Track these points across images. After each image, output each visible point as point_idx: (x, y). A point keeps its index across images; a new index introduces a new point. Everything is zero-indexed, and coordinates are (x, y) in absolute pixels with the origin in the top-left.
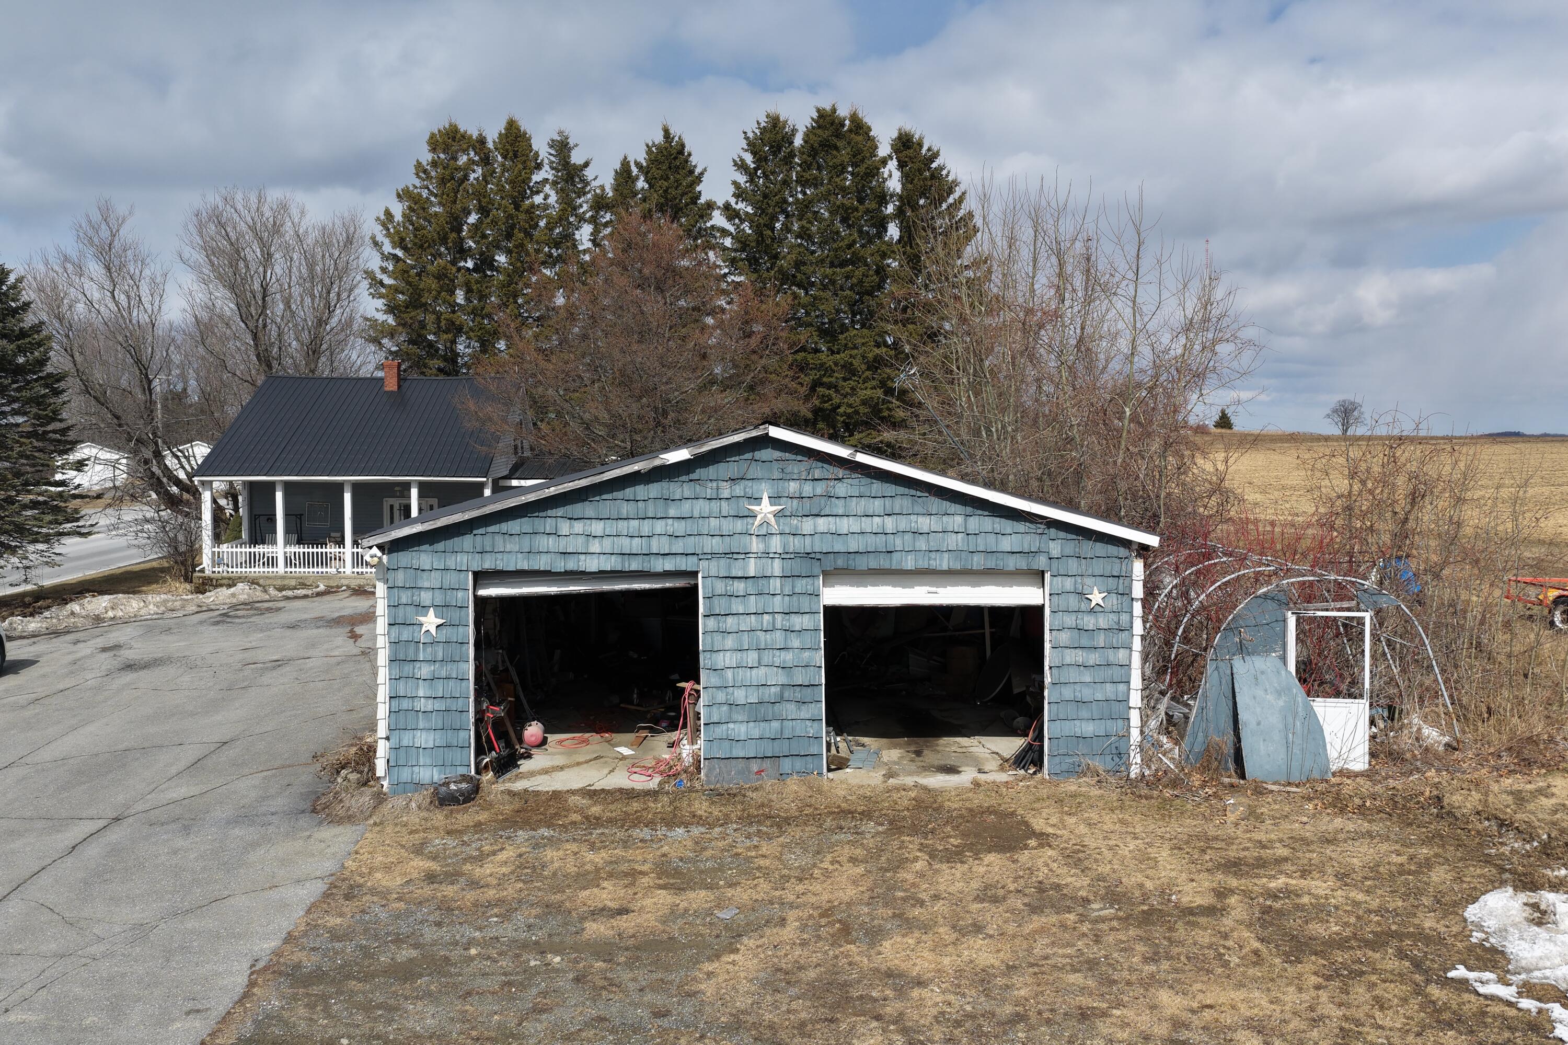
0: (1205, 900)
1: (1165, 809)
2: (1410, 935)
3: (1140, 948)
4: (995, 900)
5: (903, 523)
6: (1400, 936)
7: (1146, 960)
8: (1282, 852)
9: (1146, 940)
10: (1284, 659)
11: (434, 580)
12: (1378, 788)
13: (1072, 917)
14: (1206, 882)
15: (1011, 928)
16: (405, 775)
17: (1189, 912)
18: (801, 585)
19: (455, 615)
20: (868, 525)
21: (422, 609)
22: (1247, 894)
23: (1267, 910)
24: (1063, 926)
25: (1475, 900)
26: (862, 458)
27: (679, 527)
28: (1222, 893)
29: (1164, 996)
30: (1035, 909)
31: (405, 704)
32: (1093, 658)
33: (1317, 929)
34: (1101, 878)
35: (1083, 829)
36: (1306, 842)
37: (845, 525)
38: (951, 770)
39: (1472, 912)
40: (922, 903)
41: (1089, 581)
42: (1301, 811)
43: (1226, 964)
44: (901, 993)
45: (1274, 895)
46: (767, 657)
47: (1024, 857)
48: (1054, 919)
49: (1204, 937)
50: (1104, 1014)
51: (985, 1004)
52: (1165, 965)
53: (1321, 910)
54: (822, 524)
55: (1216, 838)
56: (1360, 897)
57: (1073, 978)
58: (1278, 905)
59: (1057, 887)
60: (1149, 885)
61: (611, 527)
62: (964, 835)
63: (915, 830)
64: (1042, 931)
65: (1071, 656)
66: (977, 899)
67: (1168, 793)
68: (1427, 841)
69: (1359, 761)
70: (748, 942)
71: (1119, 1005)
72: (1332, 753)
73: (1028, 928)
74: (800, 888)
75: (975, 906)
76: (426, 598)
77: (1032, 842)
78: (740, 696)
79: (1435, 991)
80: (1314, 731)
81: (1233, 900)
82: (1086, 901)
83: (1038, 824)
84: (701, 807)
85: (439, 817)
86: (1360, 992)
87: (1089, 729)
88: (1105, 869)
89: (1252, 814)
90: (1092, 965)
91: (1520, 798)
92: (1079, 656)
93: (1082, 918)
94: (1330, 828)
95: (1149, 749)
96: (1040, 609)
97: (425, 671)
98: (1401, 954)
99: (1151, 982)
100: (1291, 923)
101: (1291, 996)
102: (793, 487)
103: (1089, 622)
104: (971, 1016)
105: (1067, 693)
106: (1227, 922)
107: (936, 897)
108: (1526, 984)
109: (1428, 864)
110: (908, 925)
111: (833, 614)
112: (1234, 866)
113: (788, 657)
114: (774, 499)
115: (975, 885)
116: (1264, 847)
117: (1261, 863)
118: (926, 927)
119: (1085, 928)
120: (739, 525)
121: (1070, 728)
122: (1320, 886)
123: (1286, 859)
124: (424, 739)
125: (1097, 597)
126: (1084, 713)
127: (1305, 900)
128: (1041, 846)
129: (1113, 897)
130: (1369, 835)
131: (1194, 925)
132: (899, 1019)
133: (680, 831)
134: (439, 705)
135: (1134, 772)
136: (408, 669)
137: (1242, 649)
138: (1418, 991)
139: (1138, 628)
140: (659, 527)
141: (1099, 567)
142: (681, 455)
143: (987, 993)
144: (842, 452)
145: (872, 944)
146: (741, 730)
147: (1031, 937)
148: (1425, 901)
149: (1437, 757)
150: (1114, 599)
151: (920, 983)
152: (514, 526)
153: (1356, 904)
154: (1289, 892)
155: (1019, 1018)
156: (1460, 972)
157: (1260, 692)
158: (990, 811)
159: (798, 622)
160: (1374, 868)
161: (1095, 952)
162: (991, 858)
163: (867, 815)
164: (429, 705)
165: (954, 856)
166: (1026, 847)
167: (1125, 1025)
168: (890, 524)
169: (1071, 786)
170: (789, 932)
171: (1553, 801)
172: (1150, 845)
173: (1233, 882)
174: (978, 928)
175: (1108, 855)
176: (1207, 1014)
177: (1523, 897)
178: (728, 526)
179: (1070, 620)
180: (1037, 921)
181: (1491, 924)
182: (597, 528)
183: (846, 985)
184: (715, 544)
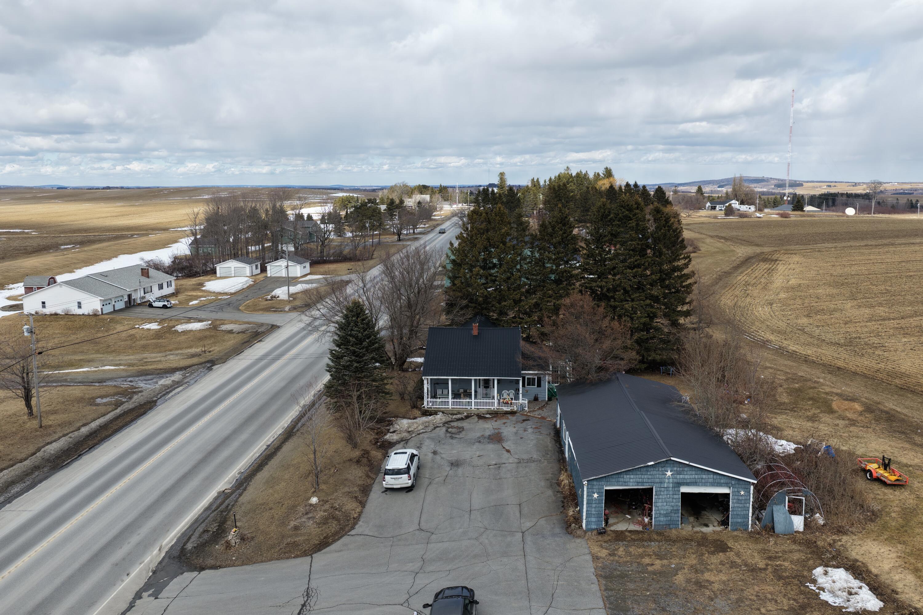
0: (763, 567)
1: (757, 541)
2: (801, 576)
3: (751, 577)
4: (723, 565)
5: (699, 476)
6: (799, 576)
7: (753, 580)
8: (780, 555)
9: (753, 575)
10: (785, 506)
11: (597, 487)
12: (804, 537)
13: (738, 569)
14: (764, 562)
15: (727, 571)
16: (589, 527)
17: (760, 569)
18: (676, 489)
19: (601, 494)
20: (691, 477)
21: (594, 493)
22: (772, 566)
23: (775, 569)
24: (737, 572)
25: (815, 569)
26: (691, 464)
27: (650, 477)
28: (767, 565)
29: (755, 587)
30: (731, 567)
31: (590, 512)
32: (741, 505)
33: (784, 574)
34: (743, 560)
35: (739, 547)
36: (786, 552)
37: (686, 477)
38: (707, 525)
39: (814, 572)
40: (709, 565)
41: (740, 489)
42: (786, 543)
43: (766, 581)
44: (710, 585)
45: (777, 566)
46: (668, 504)
47: (728, 554)
48: (735, 570)
49: (763, 575)
50: (745, 590)
51: (725, 588)
52: (756, 581)
53: (786, 570)
54: (681, 476)
55: (767, 550)
56: (794, 567)
57: (740, 583)
58: (778, 568)
59: (735, 562)
60: (753, 562)
61: (635, 476)
62: (714, 547)
63: (703, 545)
64: (733, 573)
65: (736, 505)
66: (720, 564)
67: (757, 536)
68: (810, 553)
69: (801, 529)
70: (680, 573)
71: (748, 588)
72: (795, 527)
73: (731, 572)
74: (685, 560)
75: (720, 566)
76: (595, 490)
77: (729, 550)
78: (662, 512)
79: (802, 588)
80: (791, 523)
81: (769, 567)
82: (741, 566)
83: (729, 545)
84: (655, 537)
85: (600, 537)
86: (789, 588)
87: (740, 520)
88: (744, 558)
89: (776, 543)
90: (743, 580)
91: (834, 541)
92: (738, 505)
93: (740, 570)
94: (792, 548)
95: (754, 524)
96: (729, 494)
97: (594, 505)
98: (798, 580)
99: (753, 584)
100: (779, 573)
101: (777, 588)
102: (675, 469)
103: (741, 498)
104: (723, 589)
105: (735, 513)
106: (768, 572)
107: (712, 563)
108: (819, 587)
109: (809, 559)
110: (708, 570)
111: (683, 494)
112: (770, 558)
113: (673, 504)
114: (671, 472)
115: (719, 561)
116: (777, 553)
117: (776, 557)
118: (711, 570)
119: (741, 572)
120: (663, 476)
121: (735, 520)
122: (786, 564)
123: (781, 557)
124: (593, 519)
125: (742, 493)
126: (739, 517)
127: (783, 567)
128: (730, 551)
129: (746, 565)
130: (799, 550)
131: (761, 572)
132: (711, 589)
133: (653, 543)
134: (597, 513)
135: (750, 530)
136: (590, 505)
137: (775, 504)
138: (799, 587)
139: (752, 500)
140: (646, 476)
141: (743, 486)
142: (652, 463)
143: (725, 585)
144: (687, 463)
145: (702, 574)
146: (662, 519)
147: (731, 574)
148: (806, 568)
149: (819, 529)
150: (747, 494)
151: (713, 583)
152: (614, 476)
153: (793, 568)
154: (781, 565)
155: (731, 590)
156: (808, 584)
157: (779, 514)
158: (718, 540)
159: (675, 496)
160: (798, 560)
161: (743, 578)
162: (721, 554)
163: (692, 540)
164: (595, 513)
165: (713, 553)
166: (727, 551)
167: (749, 592)
168: (696, 476)
169: (735, 533)
170: (686, 571)
171: (841, 543)
172: (753, 552)
173: (770, 562)
174: (721, 571)
175: (745, 554)
176: (763, 591)
177: (824, 569)
178: (660, 477)
179: (736, 497)
180: (732, 570)
181: (816, 574)
182: (632, 476)
183: (700, 582)
184: (658, 480)
